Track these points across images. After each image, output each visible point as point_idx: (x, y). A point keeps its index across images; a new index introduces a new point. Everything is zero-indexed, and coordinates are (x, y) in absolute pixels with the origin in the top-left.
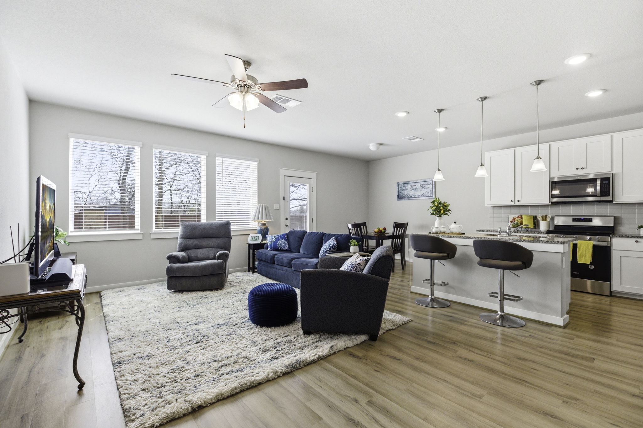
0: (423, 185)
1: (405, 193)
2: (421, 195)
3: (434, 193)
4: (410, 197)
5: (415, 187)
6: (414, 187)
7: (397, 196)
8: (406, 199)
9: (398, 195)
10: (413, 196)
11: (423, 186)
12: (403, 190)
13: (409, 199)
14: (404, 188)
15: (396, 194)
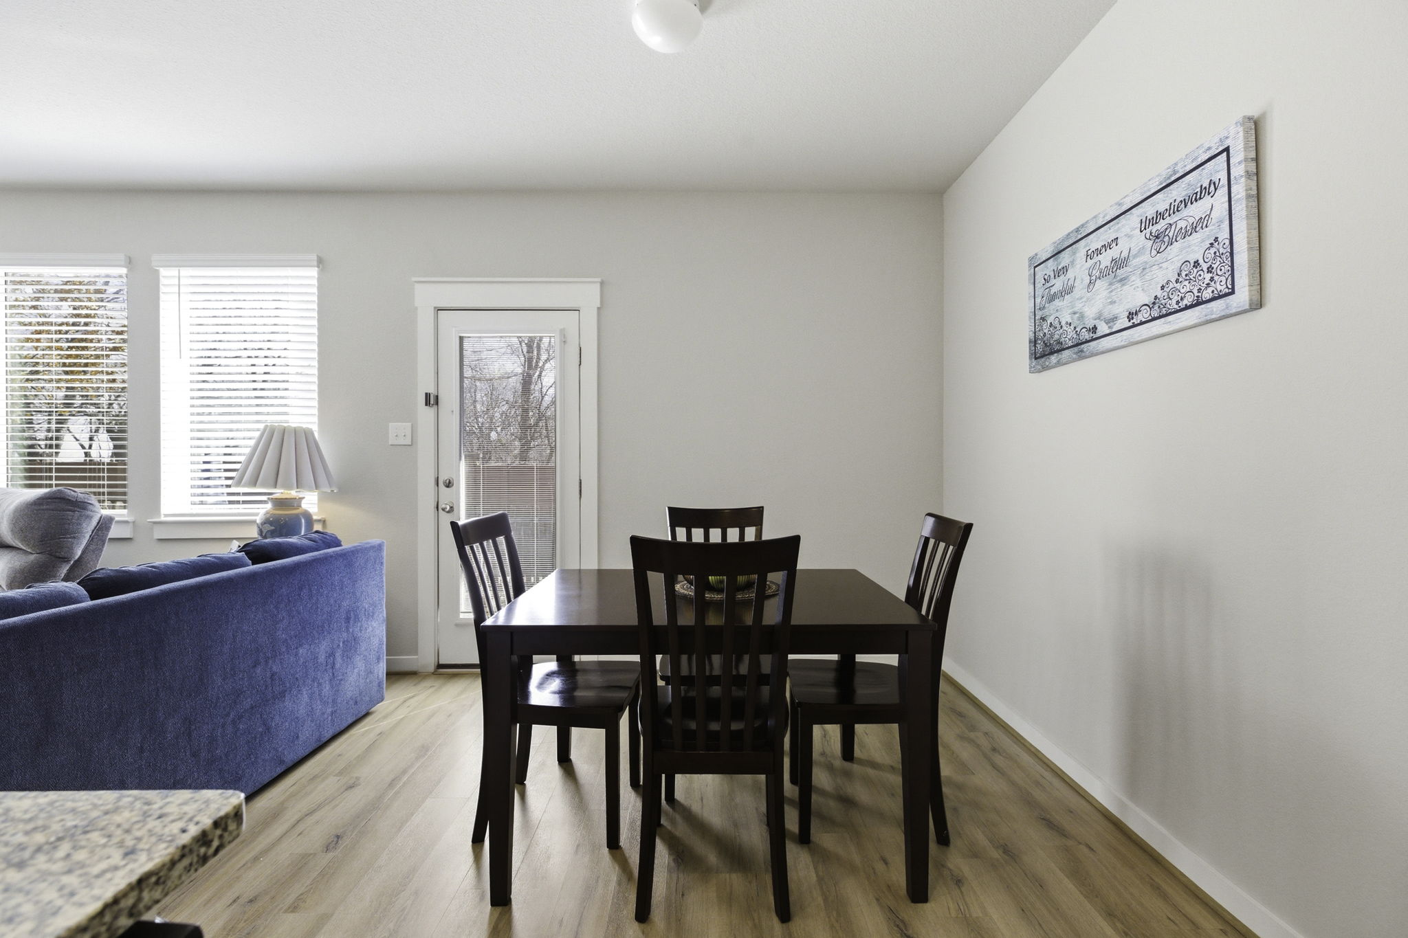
0: (1153, 221)
1: (1062, 312)
2: (1148, 300)
3: (1242, 258)
4: (1086, 335)
5: (1113, 253)
6: (1105, 259)
7: (1030, 342)
8: (1066, 354)
9: (1033, 338)
10: (1103, 329)
11: (1162, 225)
12: (1052, 298)
13: (1081, 356)
14: (1058, 284)
15: (1026, 334)
